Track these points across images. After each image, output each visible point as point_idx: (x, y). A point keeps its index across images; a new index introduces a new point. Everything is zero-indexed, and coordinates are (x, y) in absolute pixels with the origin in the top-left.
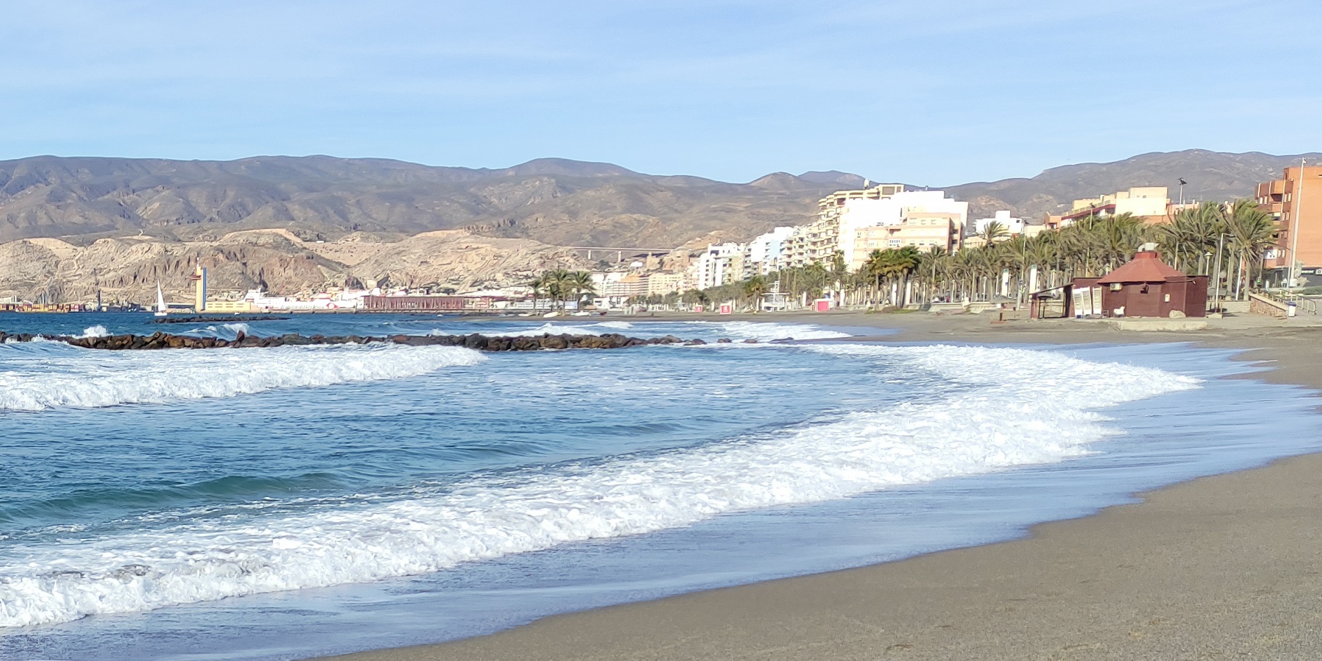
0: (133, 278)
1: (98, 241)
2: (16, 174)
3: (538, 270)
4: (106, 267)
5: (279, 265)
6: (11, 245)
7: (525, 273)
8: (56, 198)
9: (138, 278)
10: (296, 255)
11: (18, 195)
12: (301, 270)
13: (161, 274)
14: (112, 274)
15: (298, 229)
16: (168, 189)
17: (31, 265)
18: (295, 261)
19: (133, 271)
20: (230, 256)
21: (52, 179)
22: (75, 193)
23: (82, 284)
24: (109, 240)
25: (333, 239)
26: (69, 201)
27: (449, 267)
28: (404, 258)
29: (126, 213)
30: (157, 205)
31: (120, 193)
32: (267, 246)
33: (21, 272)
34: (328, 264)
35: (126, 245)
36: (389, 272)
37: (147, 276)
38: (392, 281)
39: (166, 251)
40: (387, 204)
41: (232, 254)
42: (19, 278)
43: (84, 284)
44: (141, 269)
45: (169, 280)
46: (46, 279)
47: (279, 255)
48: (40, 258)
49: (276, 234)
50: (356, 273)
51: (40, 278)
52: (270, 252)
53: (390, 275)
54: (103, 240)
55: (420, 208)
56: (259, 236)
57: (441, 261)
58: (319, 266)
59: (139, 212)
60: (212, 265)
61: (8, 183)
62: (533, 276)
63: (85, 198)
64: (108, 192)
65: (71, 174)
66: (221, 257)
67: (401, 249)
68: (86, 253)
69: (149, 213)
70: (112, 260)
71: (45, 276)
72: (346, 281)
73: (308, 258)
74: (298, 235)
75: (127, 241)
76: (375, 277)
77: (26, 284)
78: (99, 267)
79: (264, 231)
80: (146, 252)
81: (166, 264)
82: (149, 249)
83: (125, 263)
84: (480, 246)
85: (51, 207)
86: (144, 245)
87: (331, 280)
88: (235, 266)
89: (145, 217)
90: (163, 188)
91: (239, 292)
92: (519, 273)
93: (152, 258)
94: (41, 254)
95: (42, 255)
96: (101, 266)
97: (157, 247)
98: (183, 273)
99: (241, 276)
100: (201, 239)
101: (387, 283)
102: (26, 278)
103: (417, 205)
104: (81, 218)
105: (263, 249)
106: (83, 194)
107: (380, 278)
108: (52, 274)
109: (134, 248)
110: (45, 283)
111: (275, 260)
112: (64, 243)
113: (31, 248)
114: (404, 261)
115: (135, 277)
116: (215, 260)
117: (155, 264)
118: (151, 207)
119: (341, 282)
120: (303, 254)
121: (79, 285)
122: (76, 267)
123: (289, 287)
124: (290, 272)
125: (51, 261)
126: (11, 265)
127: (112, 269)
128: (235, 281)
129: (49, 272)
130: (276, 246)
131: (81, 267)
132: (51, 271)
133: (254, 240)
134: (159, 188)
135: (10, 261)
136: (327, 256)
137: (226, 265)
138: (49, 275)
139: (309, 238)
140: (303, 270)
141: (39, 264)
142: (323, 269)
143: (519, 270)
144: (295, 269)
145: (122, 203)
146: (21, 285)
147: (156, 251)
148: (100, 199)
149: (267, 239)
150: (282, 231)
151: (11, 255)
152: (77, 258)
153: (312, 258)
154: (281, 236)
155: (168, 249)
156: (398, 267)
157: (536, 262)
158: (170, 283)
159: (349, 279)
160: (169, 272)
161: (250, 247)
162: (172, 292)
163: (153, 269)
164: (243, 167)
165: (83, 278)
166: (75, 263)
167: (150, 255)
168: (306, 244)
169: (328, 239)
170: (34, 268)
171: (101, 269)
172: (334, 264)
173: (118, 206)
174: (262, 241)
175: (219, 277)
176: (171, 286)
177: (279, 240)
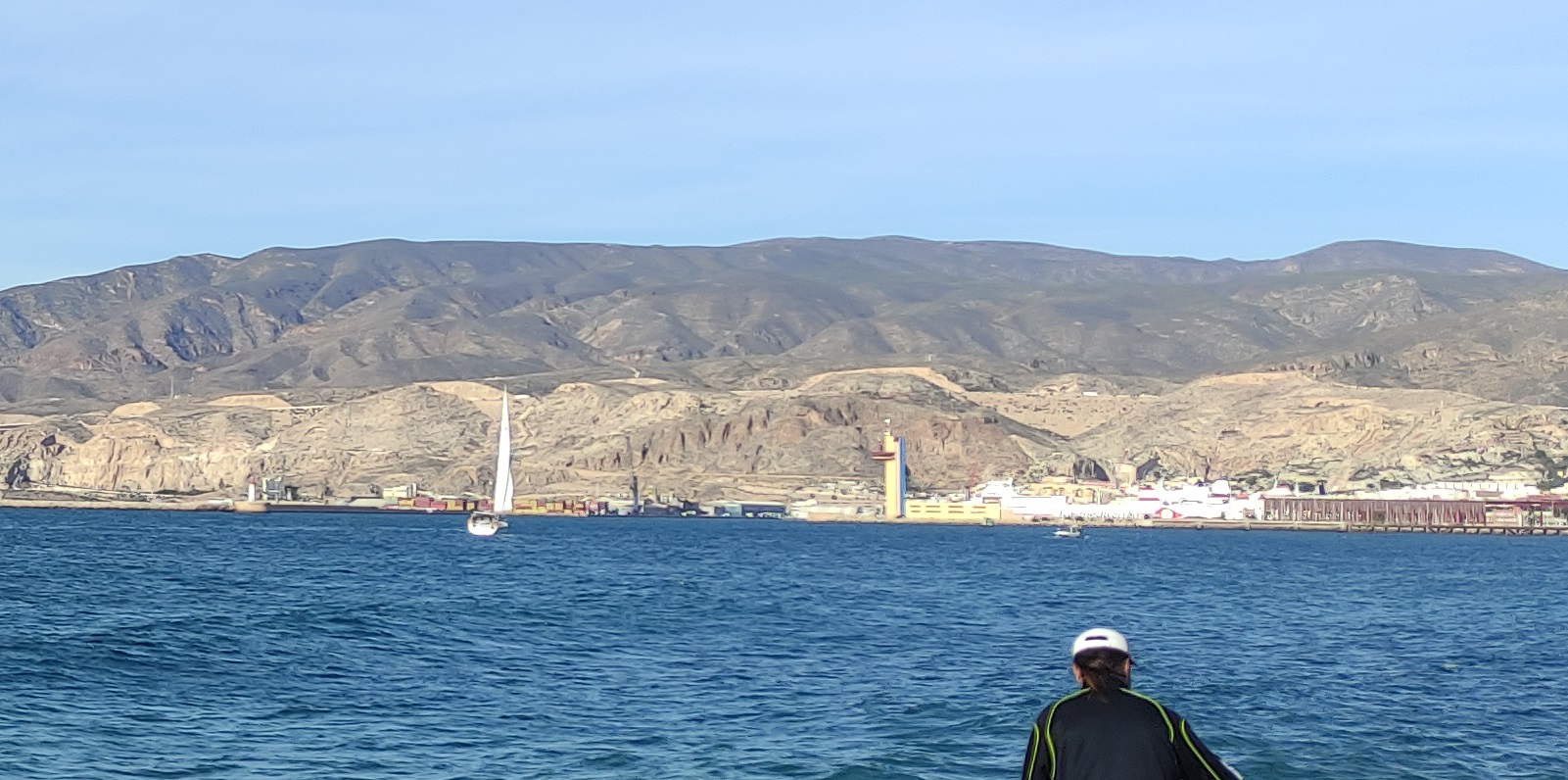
0: (640, 454)
1: (561, 388)
2: (339, 270)
3: (1492, 450)
4: (582, 433)
5: (932, 434)
6: (399, 393)
7: (1464, 456)
8: (422, 311)
9: (649, 453)
10: (963, 415)
11: (349, 307)
12: (978, 442)
13: (695, 447)
14: (596, 446)
15: (953, 368)
16: (634, 296)
17: (438, 428)
18: (965, 427)
19: (637, 442)
20: (832, 416)
21: (404, 280)
22: (456, 303)
23: (541, 463)
24: (585, 385)
25: (1019, 386)
26: (447, 317)
27: (1288, 442)
28: (1185, 424)
29: (561, 338)
30: (616, 324)
31: (541, 304)
32: (899, 398)
33: (419, 441)
34: (1026, 431)
35: (619, 395)
36: (1157, 449)
37: (667, 450)
38: (1166, 466)
39: (703, 406)
40: (1078, 323)
41: (834, 414)
42: (418, 452)
43: (545, 464)
44: (655, 438)
45: (711, 458)
46: (467, 454)
47: (930, 414)
48: (453, 417)
49: (915, 378)
50: (1090, 451)
51: (456, 452)
52: (910, 409)
53: (1161, 455)
54: (573, 386)
55: (1146, 332)
56: (880, 380)
57: (1265, 429)
58: (1014, 437)
59: (583, 335)
60: (799, 432)
61: (325, 287)
62: (1483, 462)
63: (475, 312)
64: (517, 302)
65: (439, 271)
66: (814, 417)
67: (1174, 406)
68: (540, 408)
69: (603, 337)
70: (594, 422)
71: (466, 449)
72: (1075, 466)
73: (988, 421)
74: (954, 379)
75: (620, 388)
76: (1131, 459)
77: (431, 463)
78: (569, 433)
79: (884, 371)
80: (663, 407)
81: (704, 429)
82: (668, 403)
83: (621, 428)
84: (1348, 402)
85: (420, 328)
86: (657, 395)
87: (1043, 464)
88: (842, 436)
89: (595, 345)
90: (625, 293)
91: (858, 483)
92: (1452, 456)
93: (676, 419)
94: (454, 410)
95: (458, 413)
96: (573, 432)
97: (684, 399)
98: (739, 446)
99: (858, 454)
100: (758, 384)
101: (1156, 469)
102: (430, 452)
103: (1140, 326)
104: (478, 347)
105: (892, 404)
106: (471, 305)
107: (1141, 460)
108: (478, 445)
109: (637, 400)
110: (467, 461)
111: (922, 424)
112: (496, 390)
113: (436, 399)
114: (1187, 429)
115: (644, 452)
116: (803, 423)
117: (682, 430)
118: (605, 329)
119: (1067, 466)
120: (976, 414)
121: (535, 466)
122: (523, 433)
123: (956, 474)
124: (955, 448)
125: (474, 422)
126: (400, 428)
127: (596, 436)
128: (847, 462)
129: (472, 442)
130: (919, 400)
131: (533, 432)
132: (476, 440)
133: (872, 388)
134: (618, 294)
135: (398, 421)
136: (1020, 418)
137: (826, 432)
138: (472, 447)
139: (976, 384)
140: (981, 443)
141: (452, 428)
142: (1022, 442)
143: (1451, 450)
144: (966, 441)
145: (549, 321)
146: (421, 465)
147: (682, 406)
148: (505, 313)
149: (899, 386)
150: (923, 372)
151: (400, 410)
152: (522, 417)
153: (996, 421)
154: (924, 381)
155: (705, 403)
156: (1176, 440)
157: (1486, 435)
158: (715, 464)
159: (1082, 462)
160: (711, 444)
161: (866, 401)
162: (720, 480)
163: (680, 438)
164: (762, 258)
165: (540, 453)
166: (520, 425)
167: (670, 414)
168: (973, 396)
169: (1011, 387)
170: (444, 434)
171: (574, 437)
172: (1038, 434)
173: (545, 326)
174: (887, 389)
175: (813, 454)
176: (718, 469)
177: (922, 387)
